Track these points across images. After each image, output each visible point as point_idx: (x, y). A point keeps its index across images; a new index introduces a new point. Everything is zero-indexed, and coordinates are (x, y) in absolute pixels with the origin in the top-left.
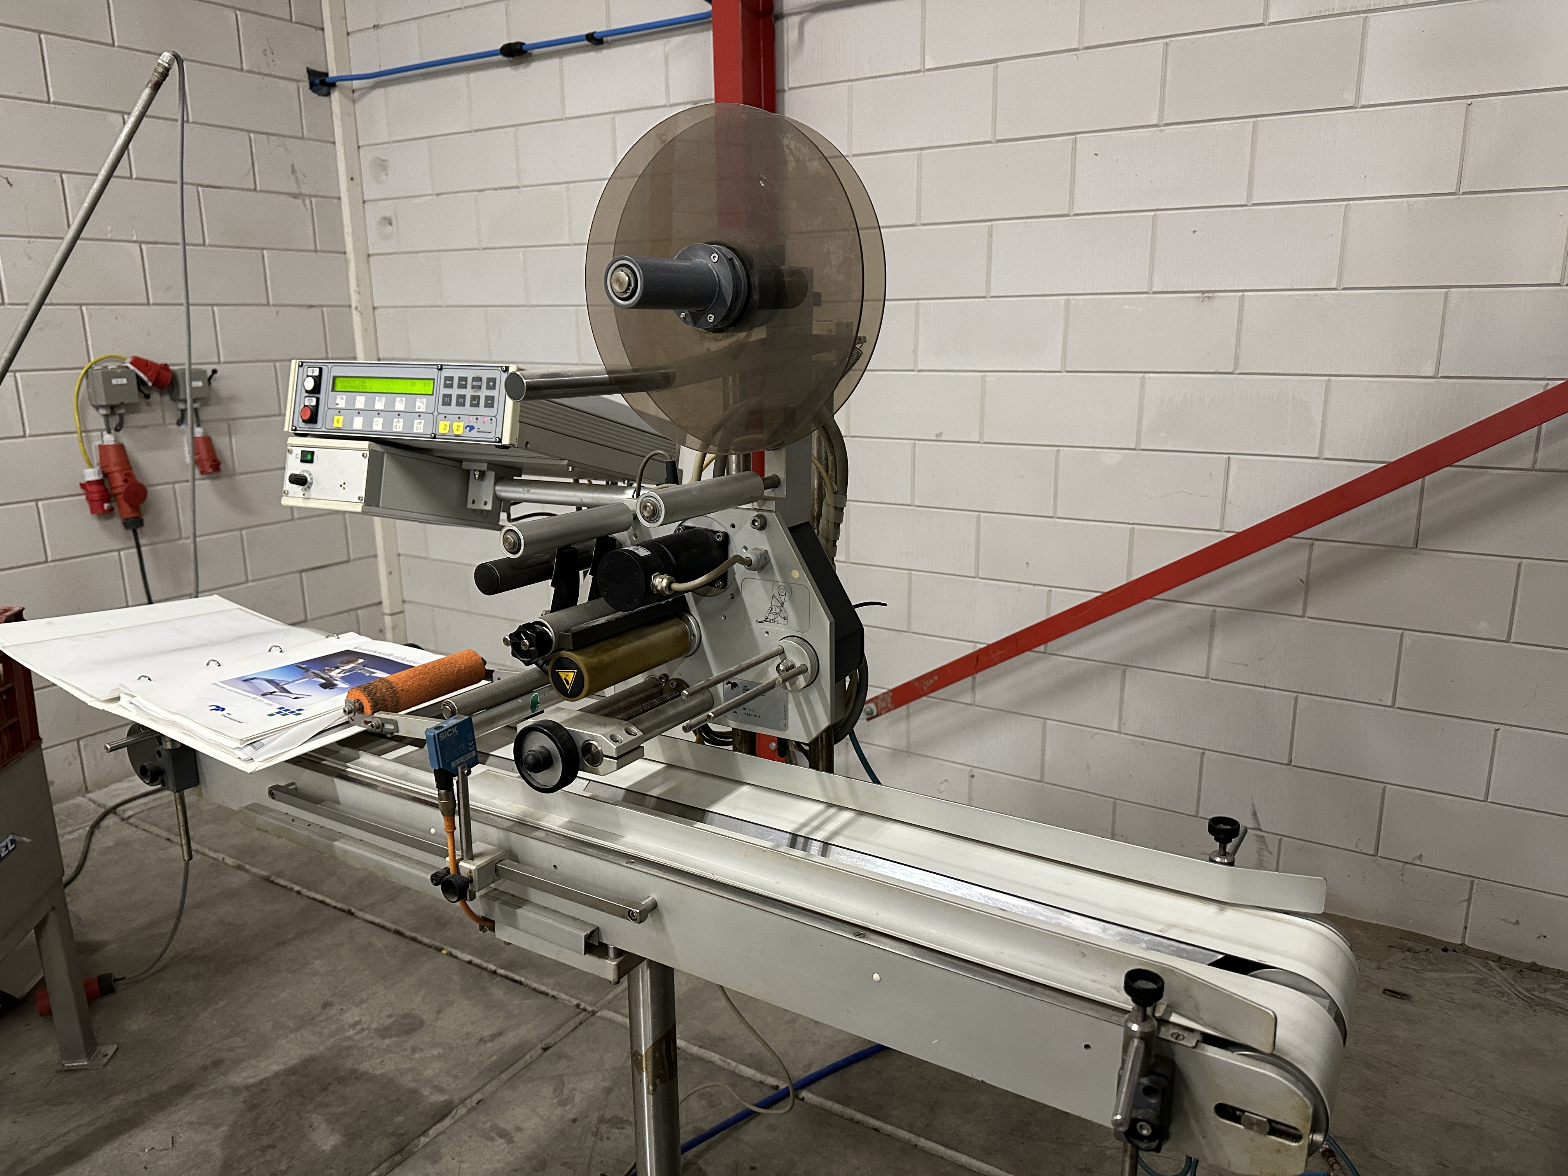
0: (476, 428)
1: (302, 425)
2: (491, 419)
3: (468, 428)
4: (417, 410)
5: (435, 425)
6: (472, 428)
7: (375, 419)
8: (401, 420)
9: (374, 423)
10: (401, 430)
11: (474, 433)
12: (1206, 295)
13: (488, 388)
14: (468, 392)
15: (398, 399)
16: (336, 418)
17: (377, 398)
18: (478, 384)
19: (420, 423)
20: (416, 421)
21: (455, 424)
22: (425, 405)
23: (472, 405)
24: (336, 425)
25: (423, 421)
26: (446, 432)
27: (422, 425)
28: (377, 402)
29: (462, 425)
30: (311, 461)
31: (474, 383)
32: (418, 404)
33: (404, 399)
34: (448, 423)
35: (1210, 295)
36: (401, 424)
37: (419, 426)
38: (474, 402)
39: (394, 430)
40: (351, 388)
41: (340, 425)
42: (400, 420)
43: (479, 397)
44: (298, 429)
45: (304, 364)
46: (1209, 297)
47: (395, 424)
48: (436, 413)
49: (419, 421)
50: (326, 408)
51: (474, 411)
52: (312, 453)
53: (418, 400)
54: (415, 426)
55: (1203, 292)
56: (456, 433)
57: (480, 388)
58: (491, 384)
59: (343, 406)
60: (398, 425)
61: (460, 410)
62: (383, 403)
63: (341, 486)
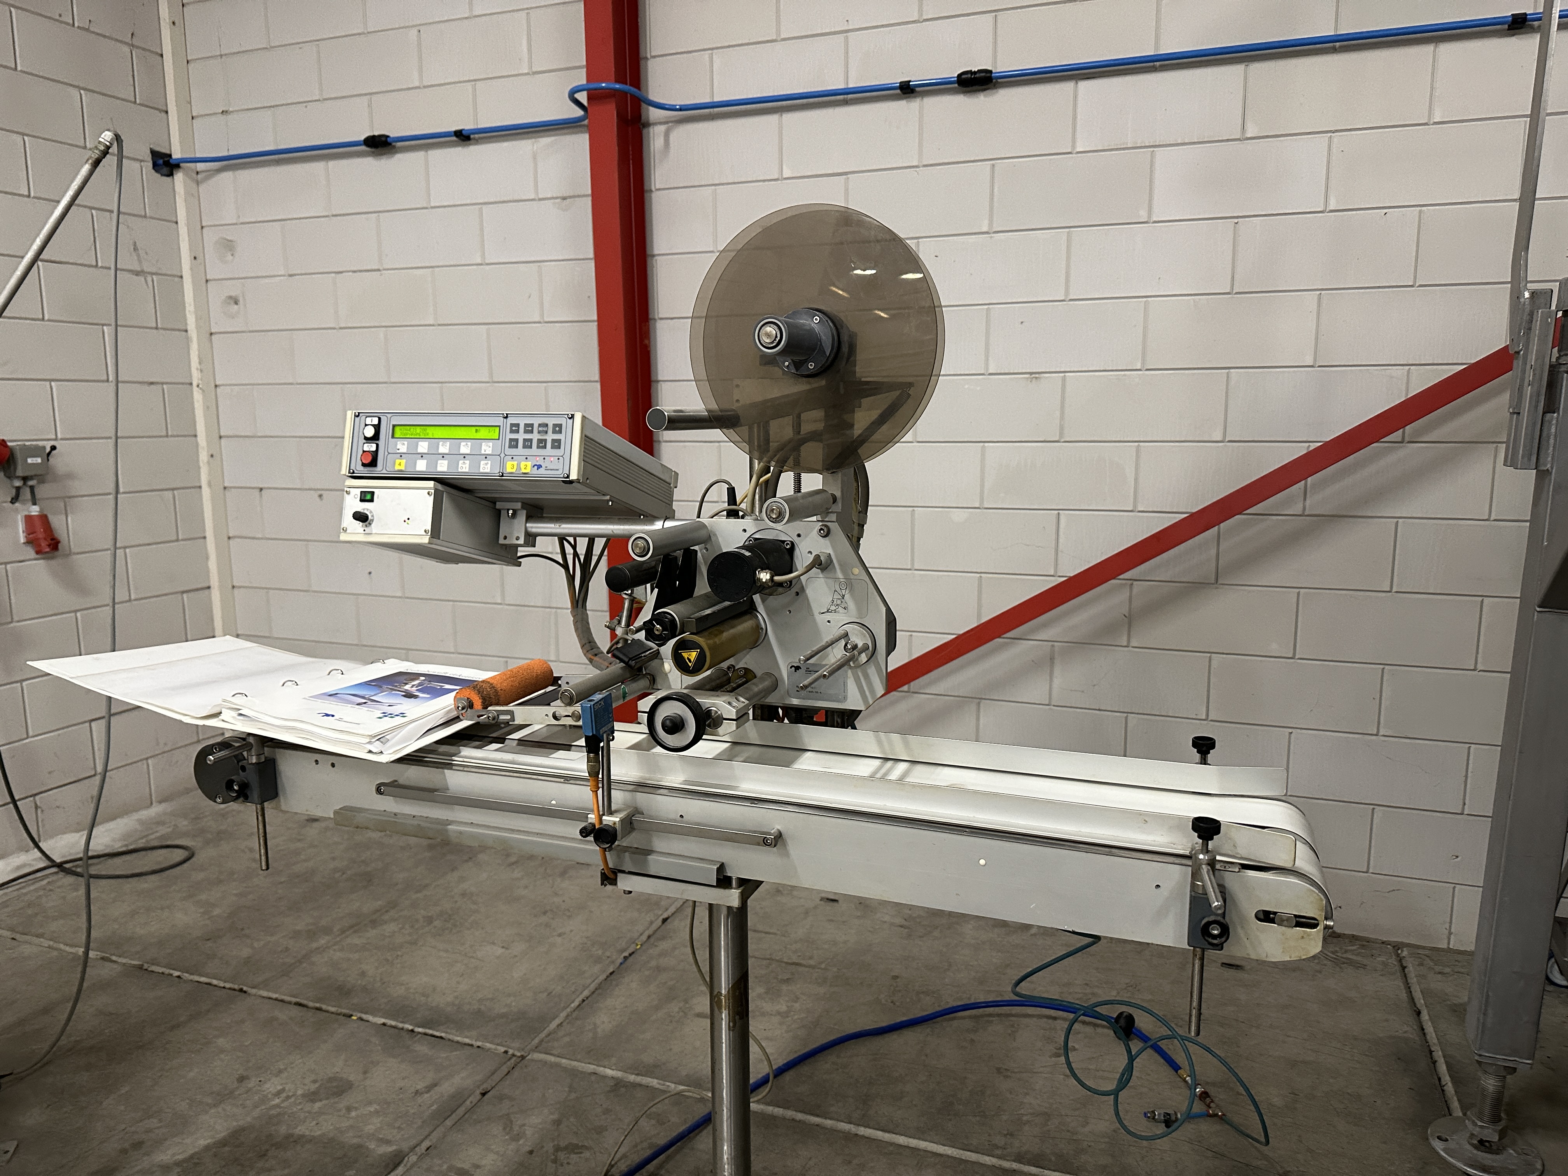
0: (543, 467)
1: (362, 468)
2: (558, 459)
3: (536, 467)
4: (483, 452)
5: (503, 464)
6: (539, 467)
7: (439, 462)
8: (467, 462)
9: (438, 465)
10: (466, 470)
11: (542, 471)
12: (1033, 375)
13: (554, 432)
14: (535, 437)
15: (463, 444)
16: (398, 461)
17: (441, 443)
18: (545, 429)
19: (486, 464)
20: (482, 463)
21: (523, 464)
22: (491, 449)
23: (539, 447)
24: (397, 468)
25: (489, 462)
26: (514, 471)
27: (489, 465)
28: (440, 446)
29: (529, 464)
30: (372, 500)
31: (540, 429)
32: (484, 447)
33: (469, 443)
34: (515, 463)
35: (1037, 376)
36: (467, 466)
37: (486, 467)
38: (541, 445)
39: (460, 470)
40: (412, 435)
41: (402, 468)
43: (545, 440)
44: (356, 472)
45: (361, 415)
46: (1036, 378)
47: (460, 465)
48: (502, 455)
49: (486, 462)
50: (386, 453)
51: (542, 452)
52: (373, 493)
53: (483, 444)
54: (482, 466)
55: (1031, 373)
56: (524, 471)
57: (546, 432)
58: (557, 429)
59: (405, 451)
60: (464, 466)
61: (527, 451)
62: (448, 447)
63: (405, 521)
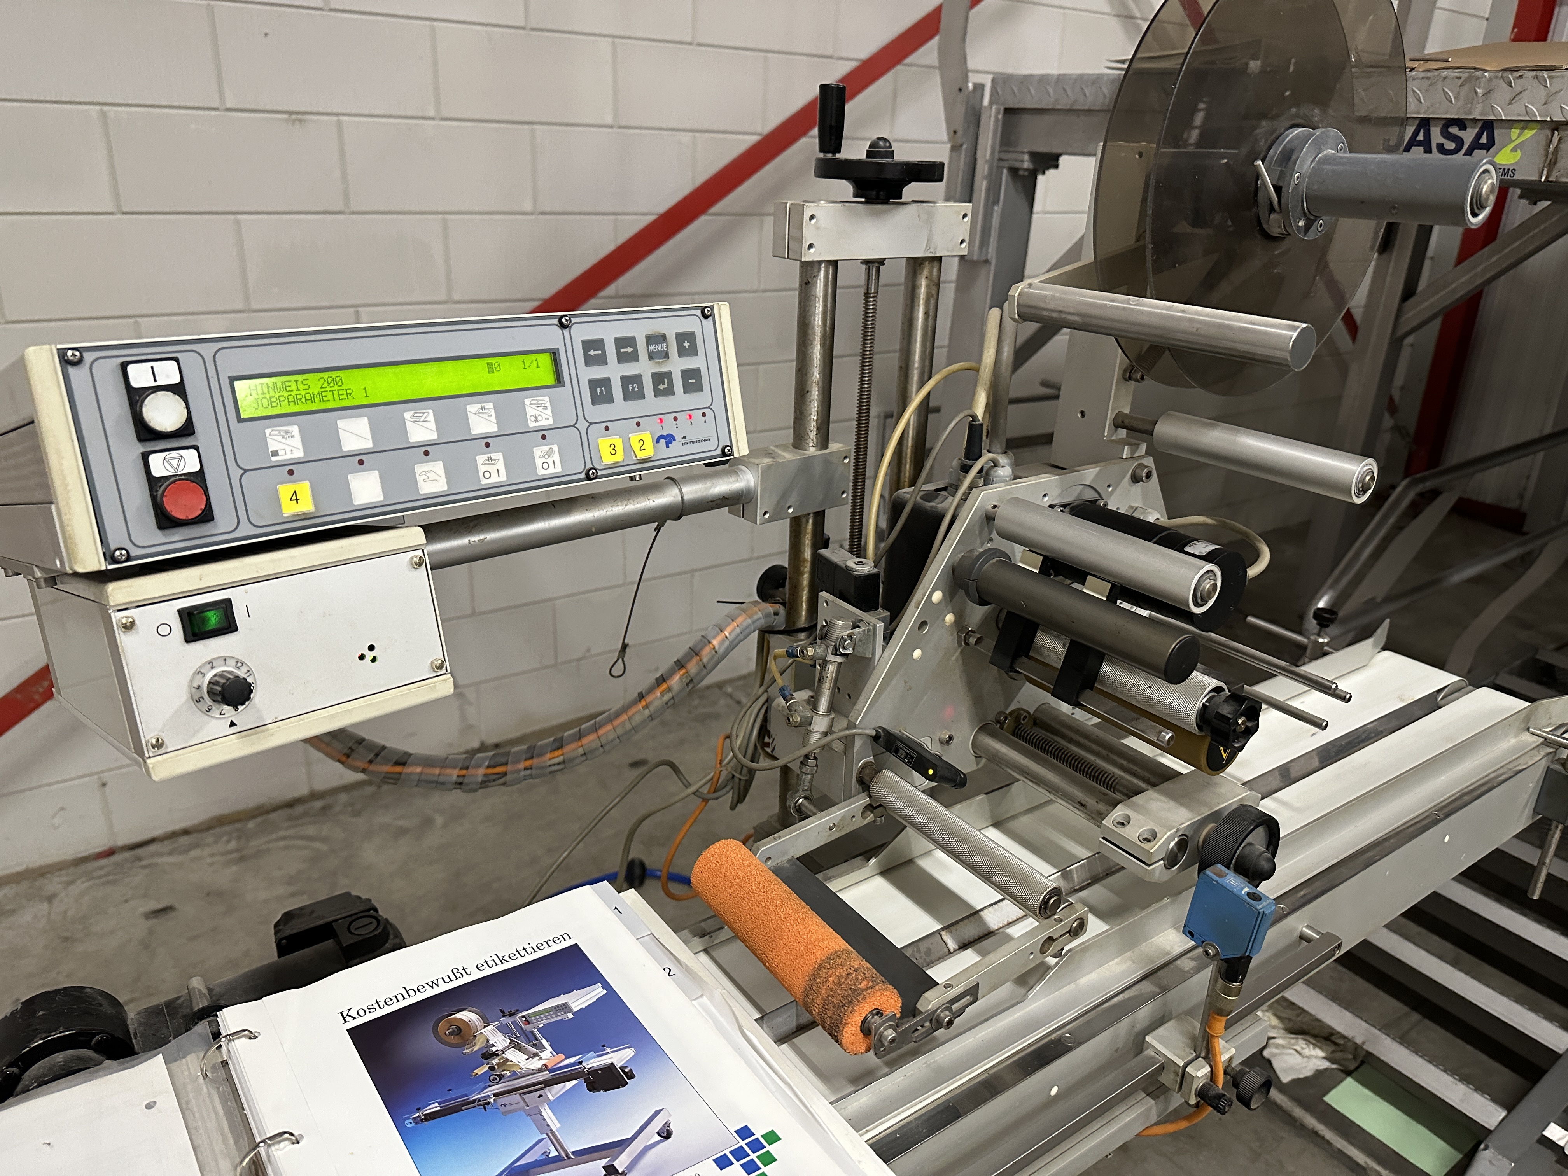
0: (678, 437)
1: (159, 537)
2: (704, 415)
3: (663, 441)
4: (532, 424)
5: (588, 447)
6: (669, 439)
7: (419, 469)
8: (499, 456)
9: (420, 480)
10: (503, 478)
11: (677, 448)
12: (294, 117)
13: (682, 353)
14: (644, 368)
15: (472, 409)
16: (285, 491)
17: (408, 416)
18: (662, 347)
19: (549, 453)
20: (538, 451)
21: (634, 438)
22: (549, 412)
23: (658, 393)
24: (289, 509)
25: (555, 448)
26: (619, 457)
27: (556, 457)
28: (409, 424)
29: (648, 438)
30: (229, 626)
31: (652, 348)
32: (531, 411)
33: (490, 406)
34: (618, 441)
35: (299, 117)
36: (501, 465)
37: (550, 461)
38: (661, 387)
39: (486, 482)
40: (296, 401)
41: (306, 505)
42: (493, 456)
43: (668, 375)
44: (134, 552)
45: (89, 357)
46: (300, 121)
47: (482, 469)
48: (582, 425)
49: (547, 448)
50: (237, 472)
51: (666, 403)
52: (227, 605)
53: (527, 401)
54: (539, 462)
55: (290, 113)
56: (641, 455)
57: (666, 355)
58: (686, 344)
59: (299, 454)
60: (492, 469)
61: (635, 408)
62: (432, 425)
63: (362, 657)
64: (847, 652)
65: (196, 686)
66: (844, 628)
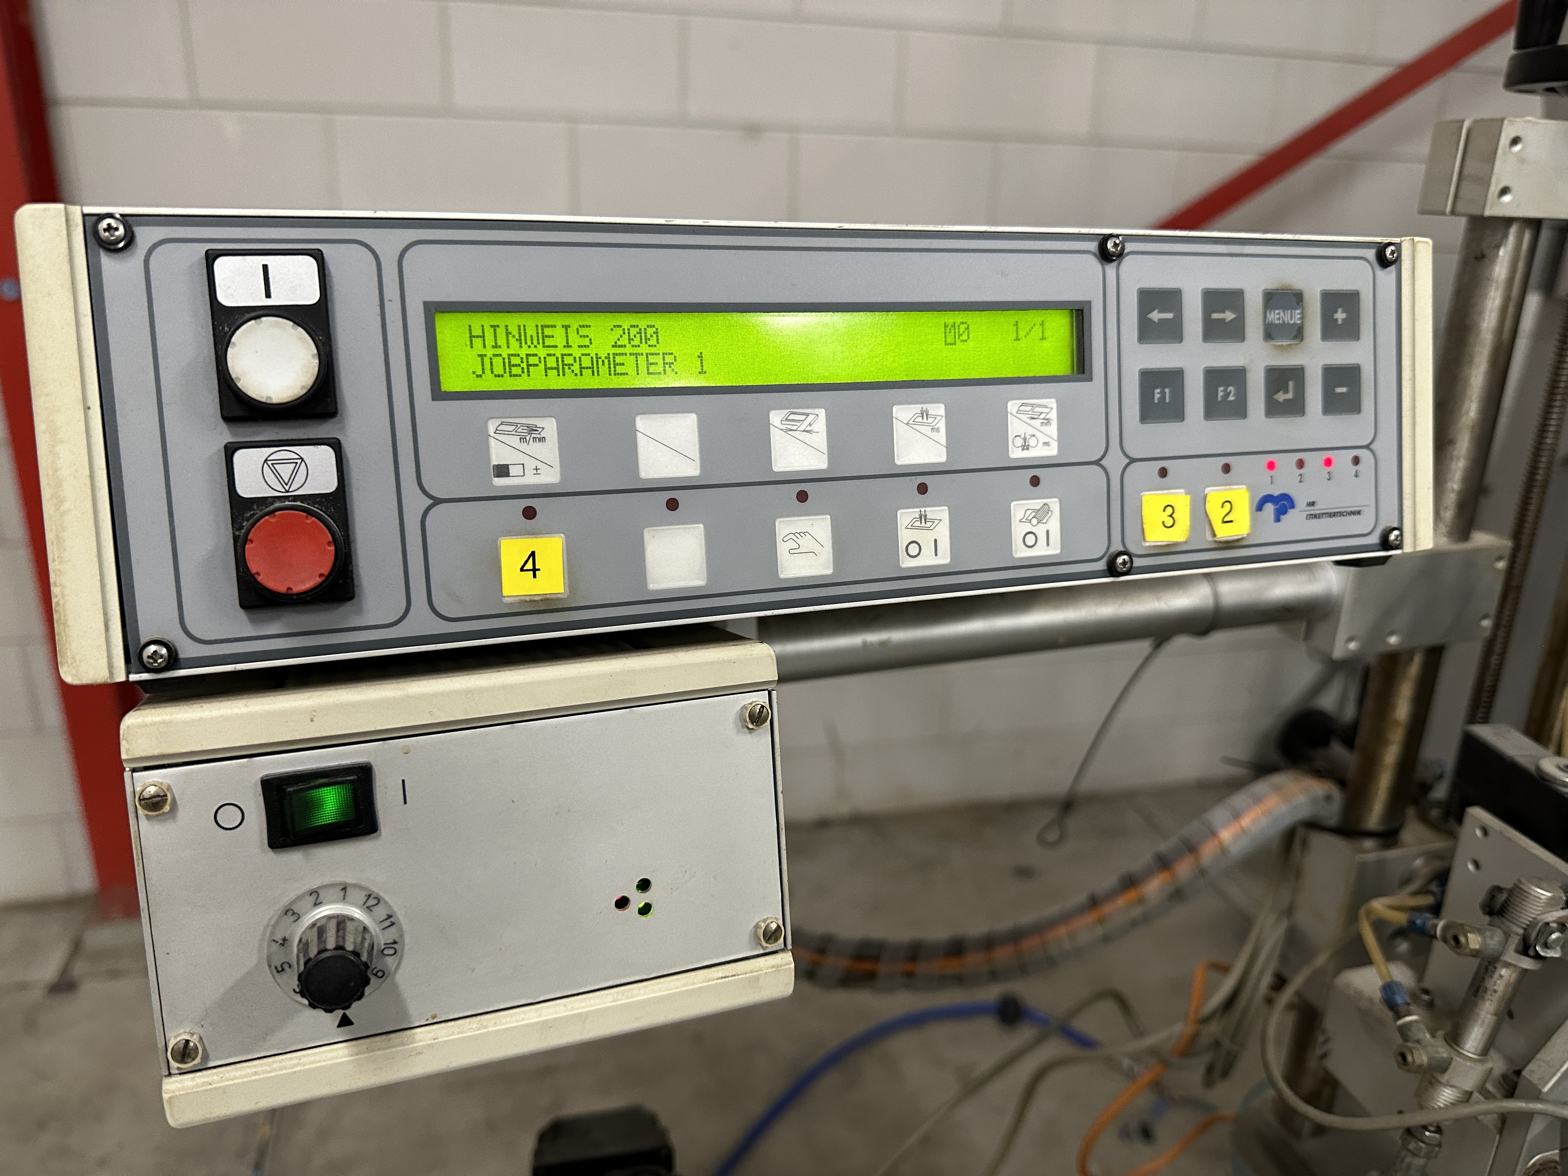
0: (1301, 503)
1: (241, 624)
2: (1356, 461)
3: (1270, 508)
4: (1016, 454)
5: (1119, 509)
6: (1283, 505)
7: (784, 527)
8: (941, 514)
9: (783, 549)
10: (944, 559)
11: (1294, 525)
13: (1331, 331)
14: (1253, 355)
15: (903, 413)
16: (513, 551)
17: (776, 417)
18: (1292, 317)
19: (1041, 515)
20: (1019, 509)
21: (1215, 497)
22: (1053, 430)
23: (1273, 409)
24: (517, 587)
25: (1055, 504)
26: (1179, 534)
27: (1054, 524)
28: (776, 435)
29: (1241, 498)
30: (361, 822)
31: (1275, 316)
32: (1016, 426)
33: (938, 410)
34: (1182, 501)
36: (943, 532)
37: (1041, 531)
38: (1281, 397)
40: (561, 368)
41: (551, 583)
42: (932, 512)
43: (1297, 374)
44: (186, 651)
45: (145, 236)
47: (905, 536)
48: (1115, 462)
49: (1037, 504)
50: (415, 503)
51: (1287, 430)
52: (362, 776)
53: (1013, 406)
54: (1018, 530)
56: (1224, 533)
57: (1298, 333)
58: (1340, 316)
59: (550, 477)
60: (925, 538)
61: (1225, 434)
62: (820, 438)
63: (622, 903)
64: (1550, 954)
65: (279, 937)
66: (1551, 904)
